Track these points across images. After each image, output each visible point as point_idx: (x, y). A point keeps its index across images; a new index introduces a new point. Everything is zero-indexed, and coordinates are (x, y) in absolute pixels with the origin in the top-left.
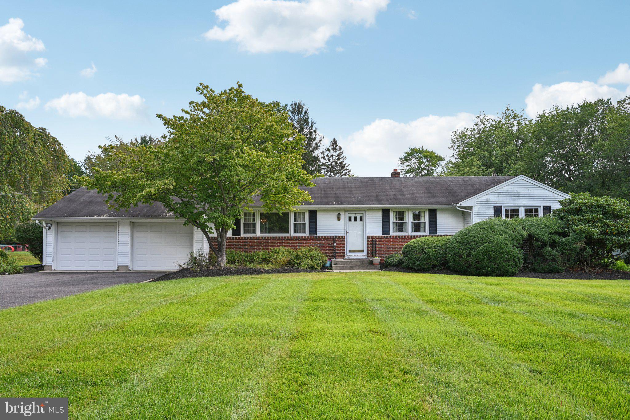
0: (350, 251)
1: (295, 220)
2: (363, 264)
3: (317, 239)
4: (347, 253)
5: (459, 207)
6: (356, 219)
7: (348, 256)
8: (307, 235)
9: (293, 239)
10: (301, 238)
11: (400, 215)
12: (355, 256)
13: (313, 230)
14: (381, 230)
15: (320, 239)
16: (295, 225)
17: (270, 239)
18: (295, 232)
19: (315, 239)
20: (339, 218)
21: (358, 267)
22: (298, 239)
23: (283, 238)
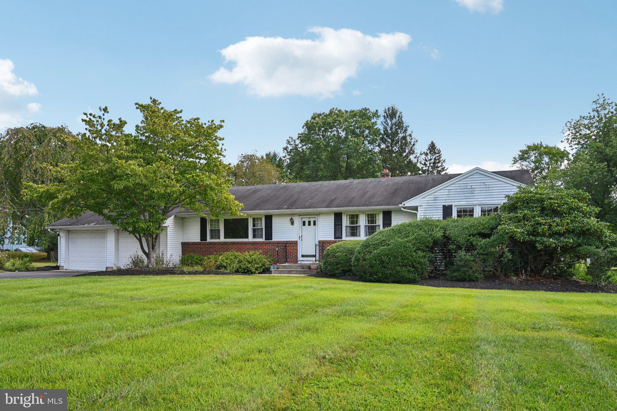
0: (303, 256)
1: (254, 226)
2: (303, 268)
3: (271, 244)
4: (300, 258)
5: (404, 208)
6: (309, 224)
7: (300, 261)
8: (263, 240)
9: (250, 244)
10: (257, 243)
11: (354, 218)
12: (307, 261)
13: (269, 236)
14: (333, 234)
15: (273, 244)
16: (254, 231)
17: (231, 244)
18: (254, 237)
19: (269, 244)
20: (292, 223)
21: (295, 272)
22: (254, 244)
23: (242, 243)
